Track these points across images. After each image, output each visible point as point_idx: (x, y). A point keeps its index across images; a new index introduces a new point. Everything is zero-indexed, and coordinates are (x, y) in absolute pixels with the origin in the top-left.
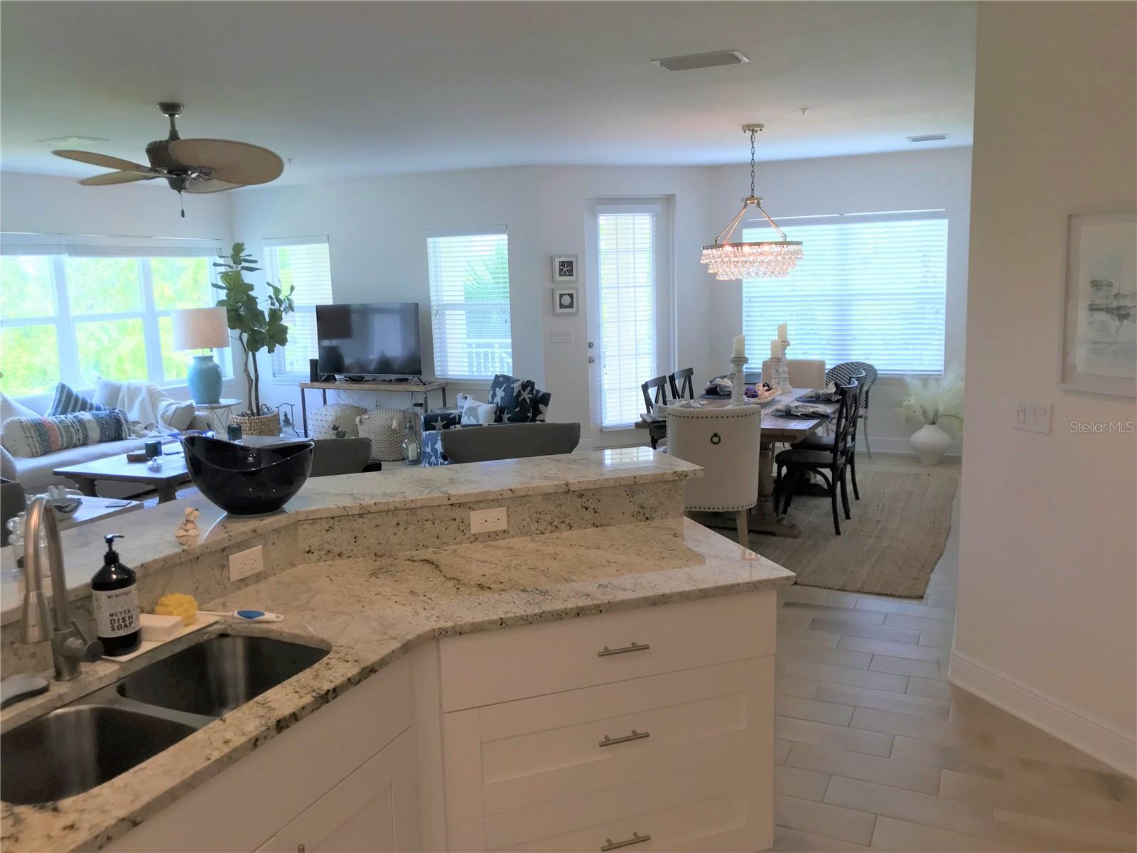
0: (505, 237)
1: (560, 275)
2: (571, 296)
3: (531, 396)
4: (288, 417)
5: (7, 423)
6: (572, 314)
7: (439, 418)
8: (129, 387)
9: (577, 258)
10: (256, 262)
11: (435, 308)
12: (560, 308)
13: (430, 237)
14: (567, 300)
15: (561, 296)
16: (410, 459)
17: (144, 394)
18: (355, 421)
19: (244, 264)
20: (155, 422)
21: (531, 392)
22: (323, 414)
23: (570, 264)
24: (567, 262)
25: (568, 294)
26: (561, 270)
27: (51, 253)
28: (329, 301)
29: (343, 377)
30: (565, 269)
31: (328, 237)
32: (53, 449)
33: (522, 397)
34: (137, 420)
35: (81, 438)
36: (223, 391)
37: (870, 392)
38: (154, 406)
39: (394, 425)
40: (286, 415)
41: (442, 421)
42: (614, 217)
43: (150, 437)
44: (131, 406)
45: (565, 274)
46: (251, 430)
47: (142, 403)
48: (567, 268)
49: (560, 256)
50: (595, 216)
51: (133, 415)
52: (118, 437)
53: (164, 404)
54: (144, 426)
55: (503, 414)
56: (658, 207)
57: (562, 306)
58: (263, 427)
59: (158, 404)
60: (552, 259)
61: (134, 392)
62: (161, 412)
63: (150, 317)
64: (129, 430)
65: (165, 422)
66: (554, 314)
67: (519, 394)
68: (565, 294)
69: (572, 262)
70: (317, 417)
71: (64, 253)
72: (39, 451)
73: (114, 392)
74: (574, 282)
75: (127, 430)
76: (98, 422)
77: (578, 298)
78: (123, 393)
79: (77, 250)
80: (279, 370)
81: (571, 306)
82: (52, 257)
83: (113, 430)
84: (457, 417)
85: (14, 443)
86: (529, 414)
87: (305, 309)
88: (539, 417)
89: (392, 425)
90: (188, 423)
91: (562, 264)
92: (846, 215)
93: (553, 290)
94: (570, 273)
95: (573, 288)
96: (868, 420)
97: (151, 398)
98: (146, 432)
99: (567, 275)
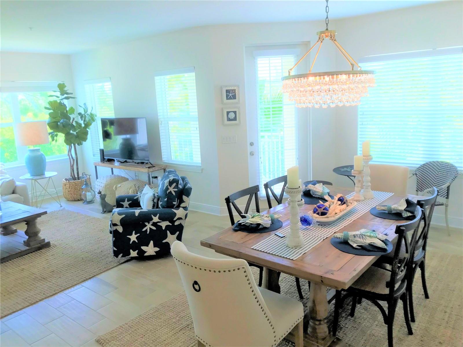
0: (193, 74)
1: (227, 99)
2: (235, 112)
3: (176, 190)
6: (236, 125)
7: (126, 199)
9: (238, 87)
13: (156, 76)
14: (232, 116)
15: (228, 112)
18: (113, 188)
21: (177, 186)
24: (232, 90)
25: (233, 112)
26: (227, 96)
30: (231, 95)
31: (110, 78)
33: (169, 191)
36: (47, 167)
37: (451, 188)
40: (86, 181)
42: (268, 59)
45: (230, 98)
46: (70, 188)
49: (226, 86)
55: (158, 202)
56: (299, 50)
57: (229, 120)
60: (221, 88)
67: (167, 189)
68: (232, 112)
69: (235, 90)
74: (237, 103)
77: (239, 114)
81: (235, 119)
84: (139, 198)
86: (174, 203)
88: (183, 205)
91: (228, 91)
92: (437, 49)
93: (222, 109)
94: (234, 97)
95: (236, 107)
96: (449, 208)
99: (232, 99)
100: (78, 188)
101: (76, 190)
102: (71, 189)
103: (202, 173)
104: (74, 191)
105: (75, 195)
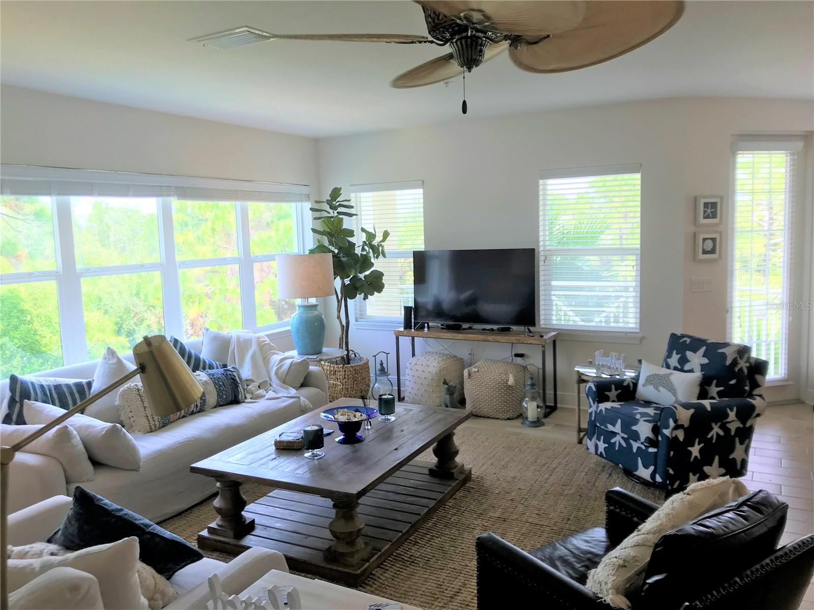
0: (639, 176)
1: (704, 217)
2: (714, 240)
3: (747, 365)
4: (384, 365)
5: (123, 391)
6: (715, 261)
7: (613, 386)
8: (238, 338)
9: (722, 198)
10: (352, 207)
11: (542, 253)
12: (703, 254)
13: (543, 178)
14: (709, 245)
15: (704, 240)
16: (530, 419)
17: (254, 347)
18: (464, 375)
19: (341, 209)
20: (268, 379)
21: (748, 360)
22: (424, 364)
23: (714, 205)
24: (711, 203)
25: (711, 239)
26: (705, 212)
27: (160, 196)
28: (421, 247)
29: (439, 325)
30: (709, 211)
31: (422, 182)
32: (172, 420)
34: (250, 378)
35: (199, 404)
38: (266, 360)
39: (511, 381)
40: (382, 364)
41: (616, 390)
42: (751, 156)
43: (267, 399)
44: (242, 360)
45: (708, 217)
46: (345, 378)
47: (253, 357)
48: (712, 210)
49: (705, 197)
50: (734, 154)
51: (246, 372)
52: (235, 401)
53: (276, 358)
54: (257, 384)
55: (710, 385)
56: (800, 145)
57: (705, 252)
58: (356, 375)
59: (269, 359)
60: (697, 199)
61: (244, 345)
62: (275, 369)
63: (246, 263)
64: (244, 389)
65: (279, 379)
66: (695, 259)
68: (709, 239)
69: (716, 203)
70: (417, 367)
71: (174, 196)
72: (157, 423)
73: (223, 345)
74: (717, 225)
75: (242, 391)
76: (215, 384)
77: (720, 242)
78: (233, 346)
79: (185, 193)
80: (361, 315)
81: (713, 251)
82: (160, 199)
83: (230, 392)
84: (631, 385)
85: (130, 415)
87: (401, 255)
89: (508, 380)
90: (302, 380)
91: (706, 205)
93: (696, 234)
94: (714, 215)
95: (716, 232)
97: (261, 350)
98: (261, 391)
99: (710, 218)
100: (359, 378)
101: (355, 382)
102: (347, 381)
103: (640, 344)
104: (352, 384)
105: (354, 392)
